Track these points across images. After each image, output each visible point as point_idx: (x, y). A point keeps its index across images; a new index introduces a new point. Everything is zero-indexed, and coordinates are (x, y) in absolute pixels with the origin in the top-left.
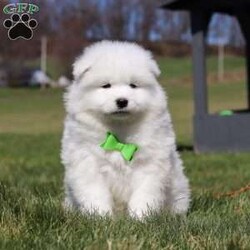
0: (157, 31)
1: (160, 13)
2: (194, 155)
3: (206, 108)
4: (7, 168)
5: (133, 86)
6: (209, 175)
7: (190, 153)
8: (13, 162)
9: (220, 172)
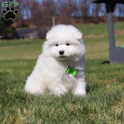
2: (110, 65)
3: (114, 45)
5: (68, 44)
7: (108, 64)
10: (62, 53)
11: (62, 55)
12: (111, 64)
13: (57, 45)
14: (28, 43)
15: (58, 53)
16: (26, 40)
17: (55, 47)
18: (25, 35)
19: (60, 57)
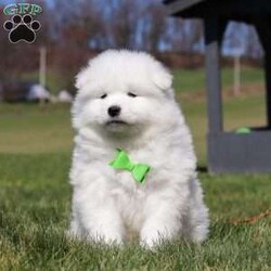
0: (167, 40)
1: (170, 21)
2: (208, 177)
5: (132, 95)
6: (225, 198)
8: (10, 184)
9: (237, 196)
10: (114, 111)
11: (115, 118)
13: (104, 96)
15: (106, 112)
17: (100, 100)
19: (108, 123)
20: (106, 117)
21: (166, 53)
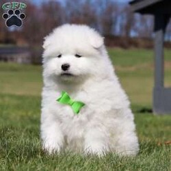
2: (153, 116)
4: (18, 118)
5: (78, 56)
7: (150, 114)
8: (24, 114)
11: (66, 72)
12: (155, 113)
13: (60, 56)
14: (14, 70)
16: (10, 64)
18: (8, 56)
20: (60, 71)
21: (134, 38)
